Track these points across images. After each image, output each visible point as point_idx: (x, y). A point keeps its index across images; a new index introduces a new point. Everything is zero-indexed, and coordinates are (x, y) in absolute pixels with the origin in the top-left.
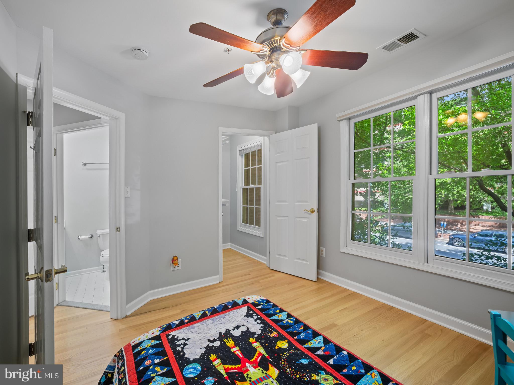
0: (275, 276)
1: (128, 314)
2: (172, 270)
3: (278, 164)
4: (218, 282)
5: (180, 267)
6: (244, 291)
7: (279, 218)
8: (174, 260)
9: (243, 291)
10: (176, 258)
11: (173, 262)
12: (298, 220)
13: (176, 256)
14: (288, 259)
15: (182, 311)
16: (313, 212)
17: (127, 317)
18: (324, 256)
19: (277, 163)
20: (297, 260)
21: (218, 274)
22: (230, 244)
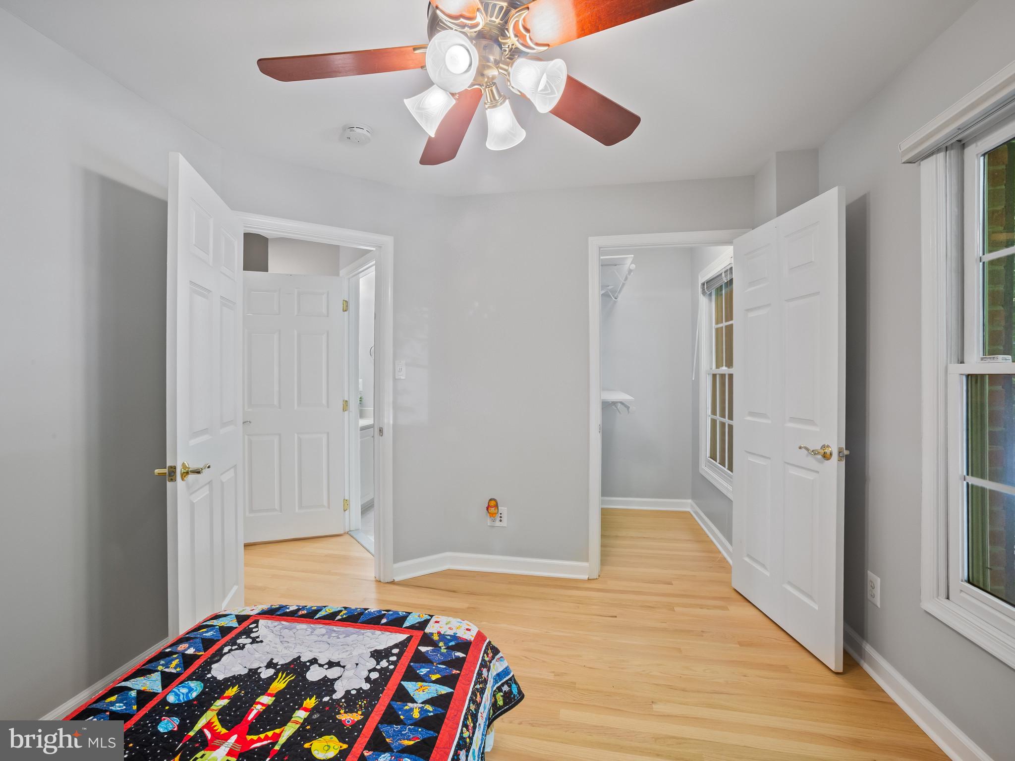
0: (728, 610)
1: (397, 579)
2: (488, 525)
3: (751, 315)
4: (586, 577)
5: (504, 523)
6: (616, 617)
7: (751, 459)
8: (492, 506)
9: (615, 615)
10: (492, 503)
11: (487, 509)
12: (793, 471)
13: (494, 500)
14: (768, 574)
15: (469, 608)
16: (826, 457)
17: (393, 583)
18: (878, 601)
19: (748, 310)
20: (789, 588)
21: (586, 559)
22: (690, 501)
